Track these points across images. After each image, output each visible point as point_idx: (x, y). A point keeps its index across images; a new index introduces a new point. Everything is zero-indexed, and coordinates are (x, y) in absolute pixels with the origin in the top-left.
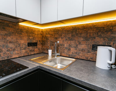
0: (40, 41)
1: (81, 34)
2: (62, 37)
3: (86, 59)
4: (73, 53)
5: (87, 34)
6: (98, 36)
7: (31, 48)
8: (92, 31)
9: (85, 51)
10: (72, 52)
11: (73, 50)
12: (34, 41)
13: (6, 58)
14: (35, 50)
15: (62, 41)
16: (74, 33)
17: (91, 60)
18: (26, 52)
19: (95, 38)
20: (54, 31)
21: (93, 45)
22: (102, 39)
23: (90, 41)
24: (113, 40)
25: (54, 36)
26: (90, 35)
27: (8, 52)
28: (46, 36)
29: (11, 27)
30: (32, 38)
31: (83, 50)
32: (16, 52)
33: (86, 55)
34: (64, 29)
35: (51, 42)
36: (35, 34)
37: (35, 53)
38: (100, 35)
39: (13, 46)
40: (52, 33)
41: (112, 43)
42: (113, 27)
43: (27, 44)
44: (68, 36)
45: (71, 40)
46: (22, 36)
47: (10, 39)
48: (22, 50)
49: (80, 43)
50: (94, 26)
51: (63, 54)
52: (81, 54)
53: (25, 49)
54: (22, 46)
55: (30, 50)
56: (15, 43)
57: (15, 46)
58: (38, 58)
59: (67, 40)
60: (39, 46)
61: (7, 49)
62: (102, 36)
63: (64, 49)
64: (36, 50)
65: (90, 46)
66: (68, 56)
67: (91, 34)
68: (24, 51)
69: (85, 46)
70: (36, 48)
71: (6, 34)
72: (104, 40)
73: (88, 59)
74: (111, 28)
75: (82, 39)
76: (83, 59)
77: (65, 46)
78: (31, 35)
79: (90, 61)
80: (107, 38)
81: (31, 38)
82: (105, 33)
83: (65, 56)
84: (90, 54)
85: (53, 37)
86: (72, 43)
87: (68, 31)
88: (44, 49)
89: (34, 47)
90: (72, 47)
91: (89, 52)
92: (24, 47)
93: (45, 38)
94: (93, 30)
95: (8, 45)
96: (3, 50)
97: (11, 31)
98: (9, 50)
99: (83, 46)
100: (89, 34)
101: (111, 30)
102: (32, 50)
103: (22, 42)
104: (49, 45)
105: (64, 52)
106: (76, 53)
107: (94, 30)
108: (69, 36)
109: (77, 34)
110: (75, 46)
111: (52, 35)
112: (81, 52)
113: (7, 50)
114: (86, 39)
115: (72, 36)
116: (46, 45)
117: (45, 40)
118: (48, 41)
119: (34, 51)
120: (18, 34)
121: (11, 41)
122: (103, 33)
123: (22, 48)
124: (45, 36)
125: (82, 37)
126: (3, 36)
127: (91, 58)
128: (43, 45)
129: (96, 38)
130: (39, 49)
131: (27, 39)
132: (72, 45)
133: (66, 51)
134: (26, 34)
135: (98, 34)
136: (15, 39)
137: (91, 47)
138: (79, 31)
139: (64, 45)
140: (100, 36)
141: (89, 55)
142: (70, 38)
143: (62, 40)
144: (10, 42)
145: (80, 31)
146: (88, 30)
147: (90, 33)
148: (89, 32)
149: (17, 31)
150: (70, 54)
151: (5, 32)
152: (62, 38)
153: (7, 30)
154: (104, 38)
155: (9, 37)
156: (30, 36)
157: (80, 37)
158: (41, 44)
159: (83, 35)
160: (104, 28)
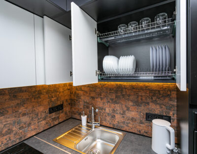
0: (66, 100)
1: (129, 96)
2: (102, 97)
3: (139, 133)
4: (118, 122)
5: (137, 98)
6: (152, 102)
7: (54, 115)
8: (143, 94)
9: (136, 120)
10: (117, 120)
11: (118, 117)
12: (59, 103)
13: (18, 141)
14: (60, 116)
15: (102, 103)
16: (119, 94)
17: (145, 134)
18: (47, 123)
19: (148, 103)
20: (88, 87)
21: (147, 114)
22: (158, 107)
23: (143, 107)
24: (172, 109)
25: (90, 94)
26: (142, 99)
27: (21, 131)
28: (77, 92)
29: (26, 91)
30: (55, 100)
31: (133, 119)
32: (32, 127)
33: (138, 127)
34: (103, 86)
35: (85, 102)
36: (60, 92)
37: (61, 120)
38: (155, 100)
39: (28, 118)
40: (86, 89)
41: (171, 113)
42: (170, 91)
43: (47, 111)
44: (110, 96)
45: (116, 102)
46: (40, 100)
47: (24, 110)
48: (41, 121)
49: (128, 109)
50: (147, 87)
51: (104, 123)
52: (131, 126)
53: (45, 119)
54: (41, 115)
55: (53, 119)
56: (30, 114)
57: (31, 118)
58: (66, 134)
59: (109, 102)
60: (67, 109)
61: (20, 125)
62: (158, 102)
63: (106, 116)
64: (62, 116)
65: (142, 114)
66: (112, 126)
67: (144, 98)
68: (44, 122)
69: (136, 113)
70: (62, 112)
71: (18, 104)
72: (161, 108)
73: (142, 133)
74: (169, 93)
75: (131, 104)
76: (134, 132)
77: (107, 110)
78: (53, 94)
79: (144, 136)
80: (165, 105)
81: (53, 99)
82: (162, 99)
83: (108, 125)
84: (144, 125)
85: (87, 95)
86: (117, 107)
87: (110, 90)
88: (73, 111)
89: (58, 112)
90: (117, 113)
91: (141, 122)
92: (43, 116)
93: (74, 95)
94: (146, 93)
95: (20, 120)
96: (14, 129)
97: (24, 98)
98: (22, 127)
99: (133, 113)
100: (140, 98)
101: (168, 95)
102: (55, 118)
103: (41, 109)
104: (81, 107)
105: (105, 120)
106: (124, 123)
107: (148, 92)
108: (113, 98)
109: (123, 96)
110: (122, 112)
111: (86, 92)
112: (131, 123)
113: (19, 128)
114: (137, 104)
115: (116, 97)
116: (77, 107)
117: (75, 98)
118: (80, 101)
119: (58, 118)
120: (35, 99)
121: (25, 112)
122: (159, 98)
123: (41, 118)
124: (75, 93)
125: (131, 100)
126: (14, 108)
127: (144, 132)
128: (72, 105)
129: (151, 104)
130: (66, 113)
131: (47, 103)
132: (117, 110)
133: (108, 118)
134: (47, 96)
135: (152, 99)
136: (30, 108)
137: (145, 117)
138: (126, 92)
139: (105, 109)
140: (155, 102)
141: (143, 128)
142: (114, 100)
143: (102, 101)
144: (24, 115)
145: (128, 92)
146: (139, 91)
147: (142, 96)
148: (140, 94)
149: (34, 94)
150: (114, 123)
151: (17, 101)
152: (102, 99)
153: (20, 98)
154: (160, 105)
155: (22, 108)
156: (52, 97)
157: (128, 100)
158: (69, 104)
159: (132, 97)
160: (159, 91)
